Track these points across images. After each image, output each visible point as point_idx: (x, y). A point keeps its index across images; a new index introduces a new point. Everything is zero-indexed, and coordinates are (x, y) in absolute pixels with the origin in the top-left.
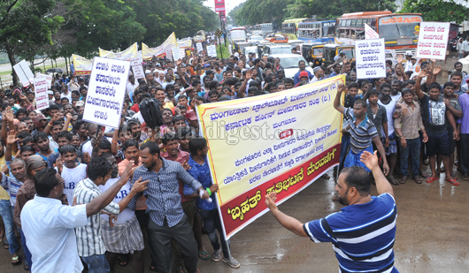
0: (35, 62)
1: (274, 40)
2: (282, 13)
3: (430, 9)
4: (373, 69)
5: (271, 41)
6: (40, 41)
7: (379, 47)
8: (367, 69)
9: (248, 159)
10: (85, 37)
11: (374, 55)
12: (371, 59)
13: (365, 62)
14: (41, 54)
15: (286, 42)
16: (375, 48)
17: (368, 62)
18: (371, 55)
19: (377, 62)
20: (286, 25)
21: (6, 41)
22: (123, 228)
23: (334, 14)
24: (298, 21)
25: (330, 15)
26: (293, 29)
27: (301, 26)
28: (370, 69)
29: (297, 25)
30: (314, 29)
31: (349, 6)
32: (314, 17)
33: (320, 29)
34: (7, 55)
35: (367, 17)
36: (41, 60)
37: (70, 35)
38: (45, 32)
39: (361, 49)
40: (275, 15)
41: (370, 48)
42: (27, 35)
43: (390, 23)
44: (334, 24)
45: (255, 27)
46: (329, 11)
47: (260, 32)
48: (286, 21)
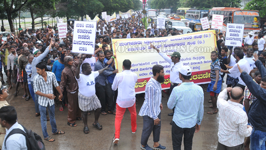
0: (44, 18)
1: (173, 18)
2: (176, 4)
3: (261, 9)
4: (235, 41)
5: (172, 19)
6: (49, 7)
7: (240, 29)
8: (232, 41)
9: (140, 65)
10: (71, 7)
11: (237, 33)
12: (235, 35)
13: (231, 37)
14: (48, 15)
15: (180, 20)
16: (238, 29)
17: (233, 37)
18: (235, 33)
19: (238, 37)
20: (179, 11)
21: (31, 5)
22: (91, 99)
23: (206, 7)
24: (186, 9)
25: (204, 8)
26: (183, 13)
27: (187, 12)
28: (233, 41)
29: (186, 11)
30: (196, 14)
31: (215, 4)
32: (195, 7)
33: (199, 15)
34: (30, 13)
35: (227, 10)
36: (47, 18)
37: (64, 6)
38: (52, 2)
39: (230, 29)
40: (172, 5)
41: (235, 29)
42: (43, 3)
43: (240, 15)
44: (207, 12)
45: (161, 10)
46: (203, 5)
47: (164, 13)
48: (179, 9)
